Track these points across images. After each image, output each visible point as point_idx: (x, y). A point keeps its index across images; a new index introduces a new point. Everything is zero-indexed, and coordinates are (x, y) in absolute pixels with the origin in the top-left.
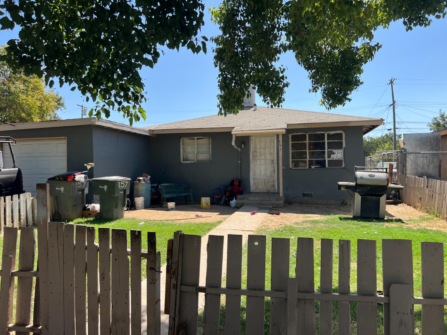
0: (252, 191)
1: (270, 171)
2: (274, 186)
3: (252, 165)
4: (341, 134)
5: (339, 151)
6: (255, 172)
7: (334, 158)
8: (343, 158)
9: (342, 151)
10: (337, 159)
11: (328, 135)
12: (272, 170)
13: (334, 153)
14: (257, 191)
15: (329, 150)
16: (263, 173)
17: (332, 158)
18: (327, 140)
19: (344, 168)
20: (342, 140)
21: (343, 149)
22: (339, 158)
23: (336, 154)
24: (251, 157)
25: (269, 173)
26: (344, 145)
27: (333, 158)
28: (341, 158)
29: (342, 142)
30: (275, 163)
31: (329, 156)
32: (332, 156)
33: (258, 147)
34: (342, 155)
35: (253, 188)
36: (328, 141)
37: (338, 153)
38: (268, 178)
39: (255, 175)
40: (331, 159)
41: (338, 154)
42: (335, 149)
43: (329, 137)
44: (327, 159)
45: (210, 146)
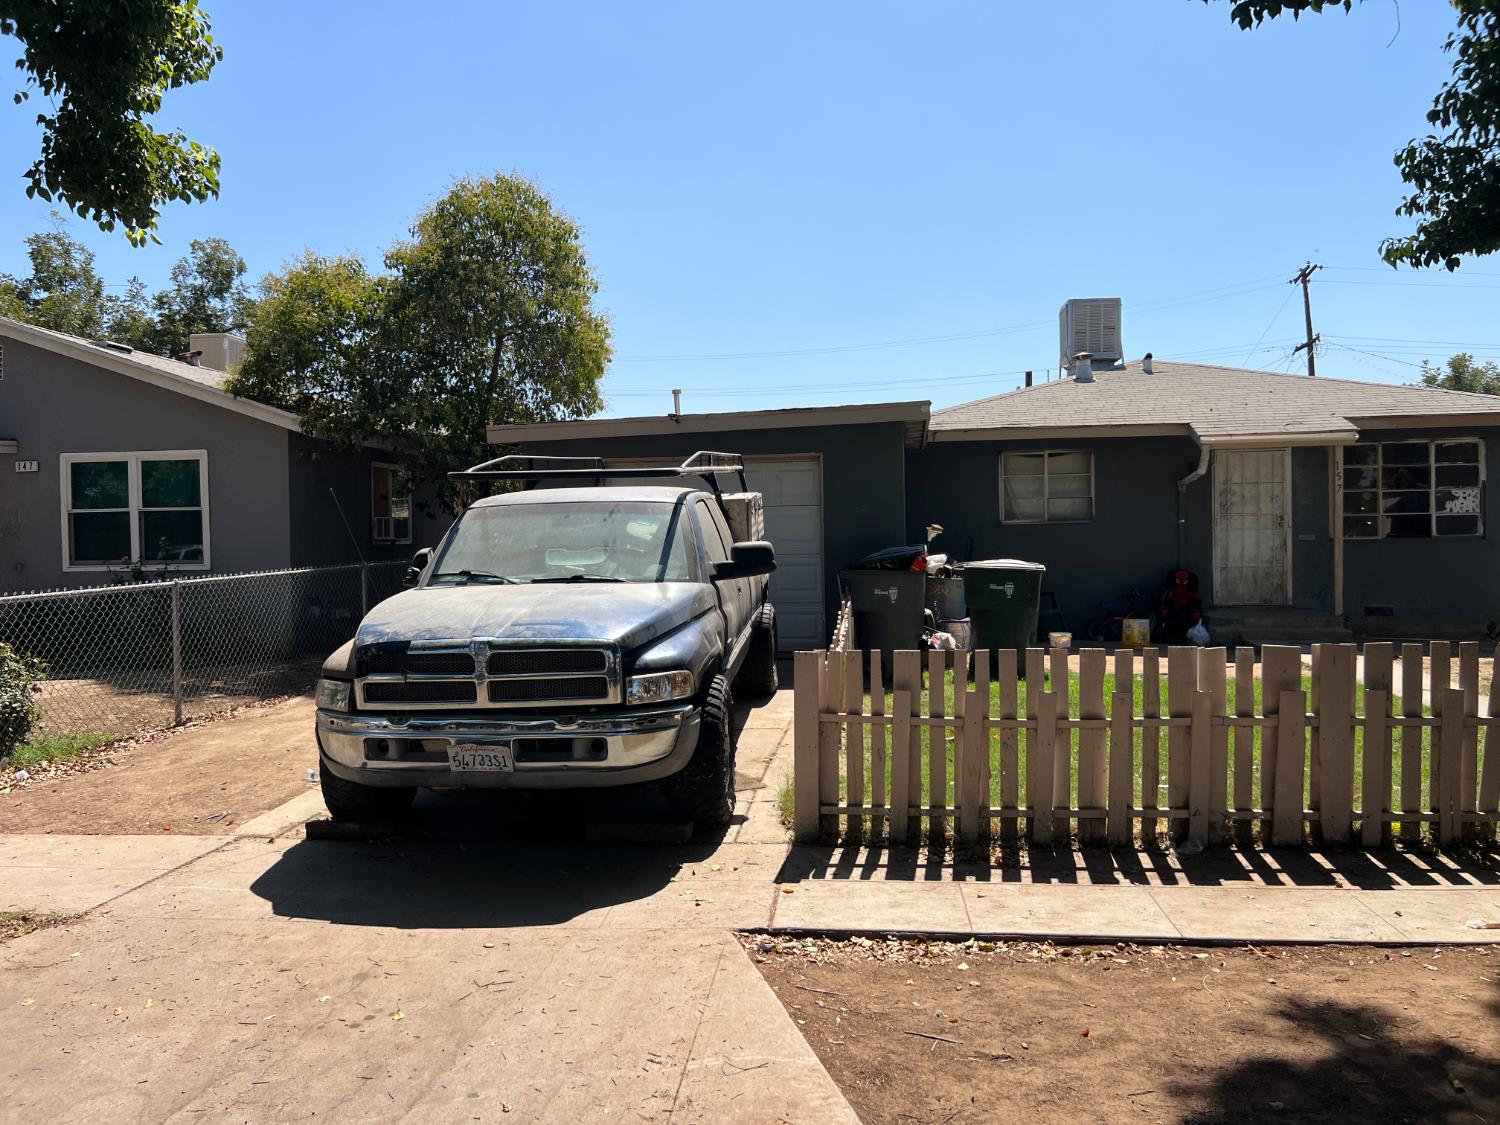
0: (1217, 602)
1: (1271, 544)
2: (1282, 587)
3: (1218, 530)
4: (1475, 446)
5: (1468, 491)
6: (1226, 551)
7: (1455, 510)
8: (1478, 510)
9: (1476, 491)
10: (1463, 512)
11: (1439, 448)
12: (1278, 542)
13: (1454, 498)
14: (1231, 604)
15: (1440, 488)
16: (1250, 551)
17: (1448, 509)
18: (1436, 462)
19: (1483, 537)
20: (1477, 461)
21: (1480, 486)
22: (1467, 511)
23: (1461, 500)
24: (1216, 507)
25: (1266, 553)
26: (1483, 477)
27: (1451, 510)
28: (1474, 509)
29: (1477, 468)
30: (1286, 525)
31: (1441, 506)
32: (1449, 505)
33: (1236, 479)
34: (1478, 501)
35: (1219, 595)
36: (1438, 465)
37: (1465, 498)
38: (1266, 565)
39: (1226, 557)
40: (1445, 513)
41: (1465, 502)
42: (1457, 487)
43: (1442, 453)
44: (1434, 513)
45: (1090, 477)
